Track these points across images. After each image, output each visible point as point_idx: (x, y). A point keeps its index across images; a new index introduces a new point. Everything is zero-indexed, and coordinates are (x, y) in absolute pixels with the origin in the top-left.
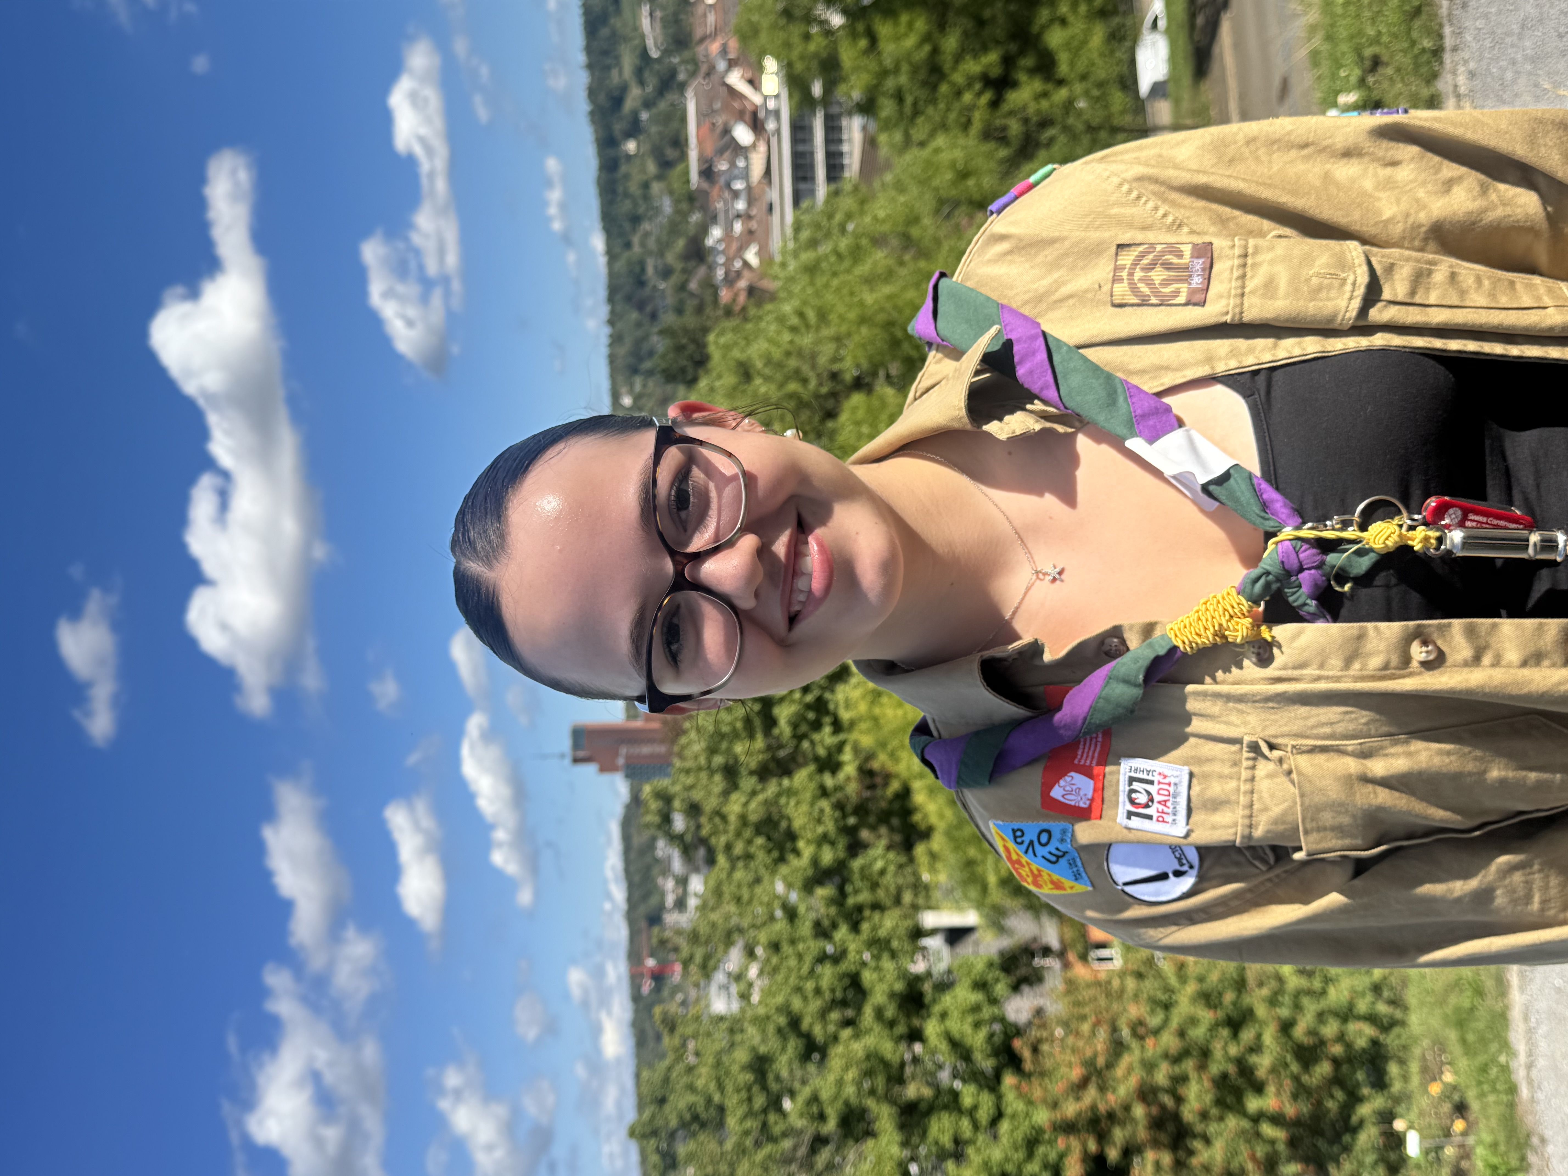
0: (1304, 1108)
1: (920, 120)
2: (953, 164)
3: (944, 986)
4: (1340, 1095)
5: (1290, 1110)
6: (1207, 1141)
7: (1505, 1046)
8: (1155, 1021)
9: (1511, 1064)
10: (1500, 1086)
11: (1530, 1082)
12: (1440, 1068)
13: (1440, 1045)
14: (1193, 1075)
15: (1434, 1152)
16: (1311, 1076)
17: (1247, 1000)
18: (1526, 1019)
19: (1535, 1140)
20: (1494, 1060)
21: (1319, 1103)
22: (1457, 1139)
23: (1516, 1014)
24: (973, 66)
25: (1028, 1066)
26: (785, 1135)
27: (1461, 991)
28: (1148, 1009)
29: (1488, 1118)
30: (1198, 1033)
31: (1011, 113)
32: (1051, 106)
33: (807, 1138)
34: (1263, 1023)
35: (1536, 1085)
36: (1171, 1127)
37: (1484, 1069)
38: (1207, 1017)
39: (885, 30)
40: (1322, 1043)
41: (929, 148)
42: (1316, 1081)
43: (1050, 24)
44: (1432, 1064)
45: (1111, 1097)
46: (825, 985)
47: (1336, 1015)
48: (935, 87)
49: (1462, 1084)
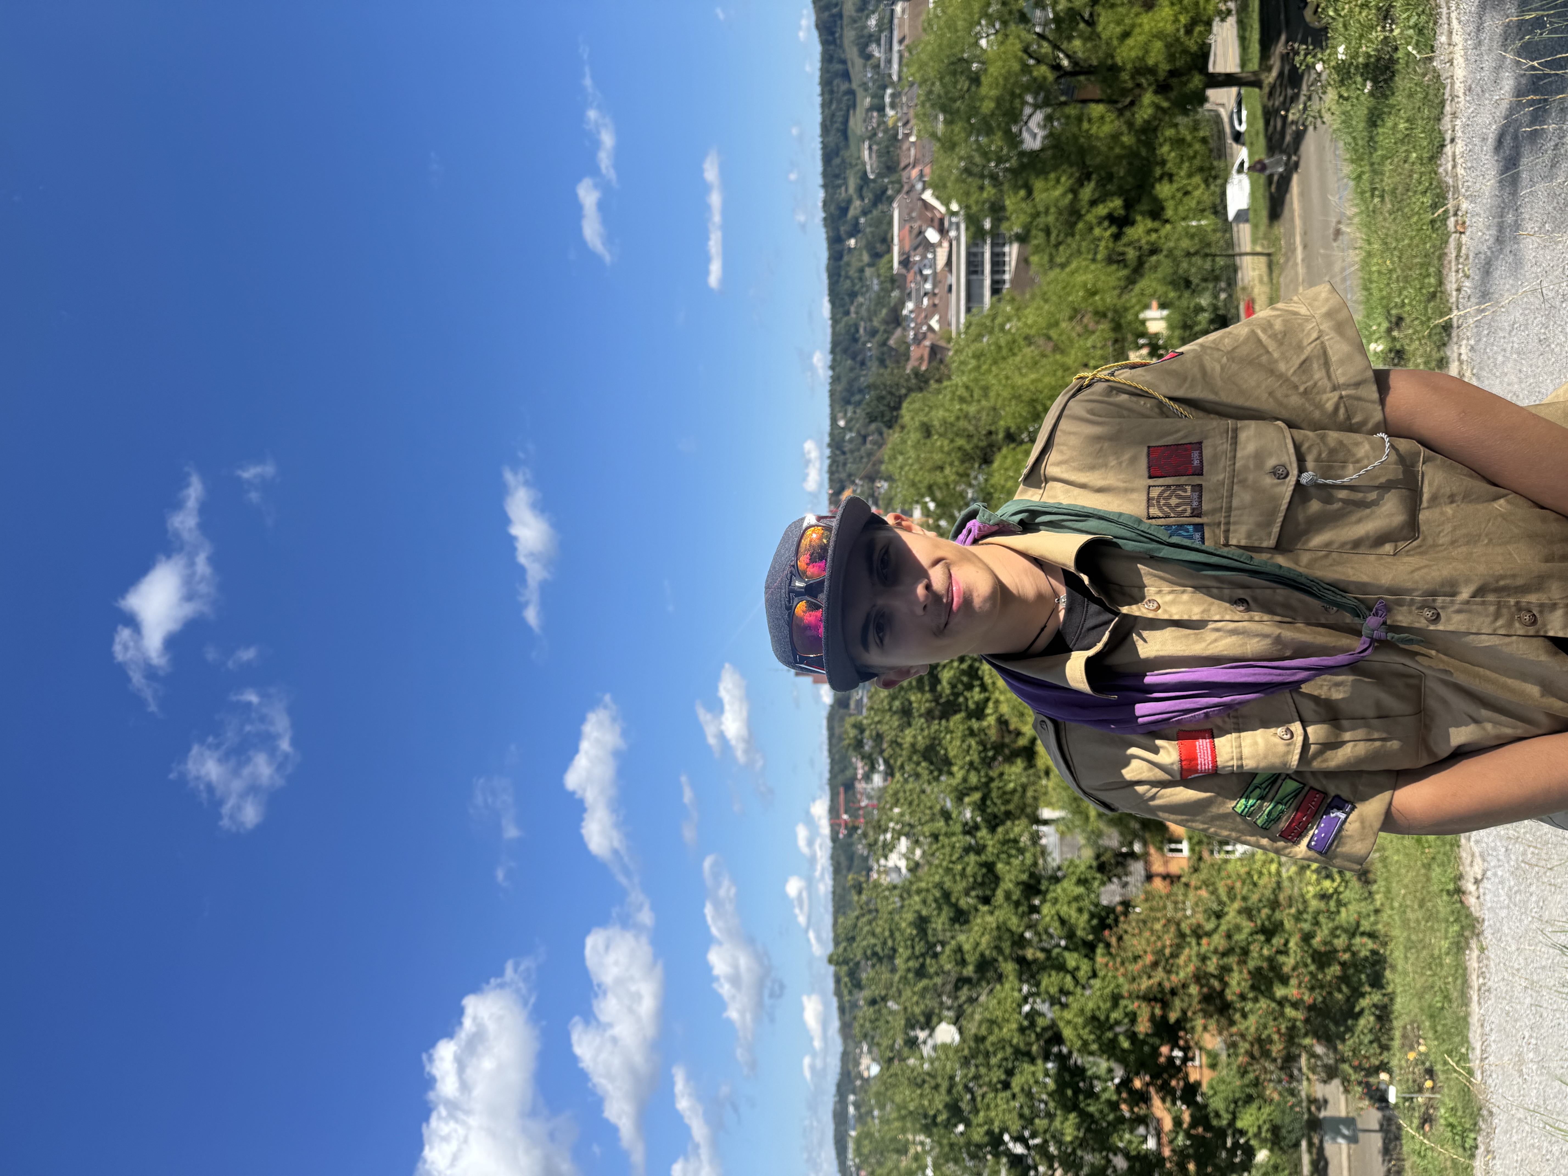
0: (1319, 996)
1: (1061, 248)
3: (1056, 879)
4: (1346, 990)
5: (1307, 998)
6: (1245, 1016)
7: (1465, 1041)
8: (1209, 926)
9: (1469, 1054)
11: (1483, 1070)
12: (1417, 1040)
13: (1417, 1024)
14: (1235, 967)
15: (1407, 1100)
16: (1325, 975)
17: (1278, 916)
18: (1482, 1026)
20: (1456, 1049)
21: (1330, 993)
22: (1428, 1095)
23: (1474, 1020)
24: (1102, 210)
25: (1113, 951)
26: (937, 974)
27: (1435, 995)
29: (1450, 1088)
30: (1241, 937)
31: (1129, 243)
32: (1159, 238)
33: (953, 978)
34: (1290, 933)
35: (1487, 1073)
36: (1218, 1002)
38: (1248, 926)
39: (1038, 184)
40: (1336, 951)
41: (1068, 270)
42: (1329, 978)
43: (1161, 178)
44: (1411, 1035)
45: (1173, 977)
46: (969, 870)
47: (1345, 931)
48: (1072, 225)
49: (1432, 1058)
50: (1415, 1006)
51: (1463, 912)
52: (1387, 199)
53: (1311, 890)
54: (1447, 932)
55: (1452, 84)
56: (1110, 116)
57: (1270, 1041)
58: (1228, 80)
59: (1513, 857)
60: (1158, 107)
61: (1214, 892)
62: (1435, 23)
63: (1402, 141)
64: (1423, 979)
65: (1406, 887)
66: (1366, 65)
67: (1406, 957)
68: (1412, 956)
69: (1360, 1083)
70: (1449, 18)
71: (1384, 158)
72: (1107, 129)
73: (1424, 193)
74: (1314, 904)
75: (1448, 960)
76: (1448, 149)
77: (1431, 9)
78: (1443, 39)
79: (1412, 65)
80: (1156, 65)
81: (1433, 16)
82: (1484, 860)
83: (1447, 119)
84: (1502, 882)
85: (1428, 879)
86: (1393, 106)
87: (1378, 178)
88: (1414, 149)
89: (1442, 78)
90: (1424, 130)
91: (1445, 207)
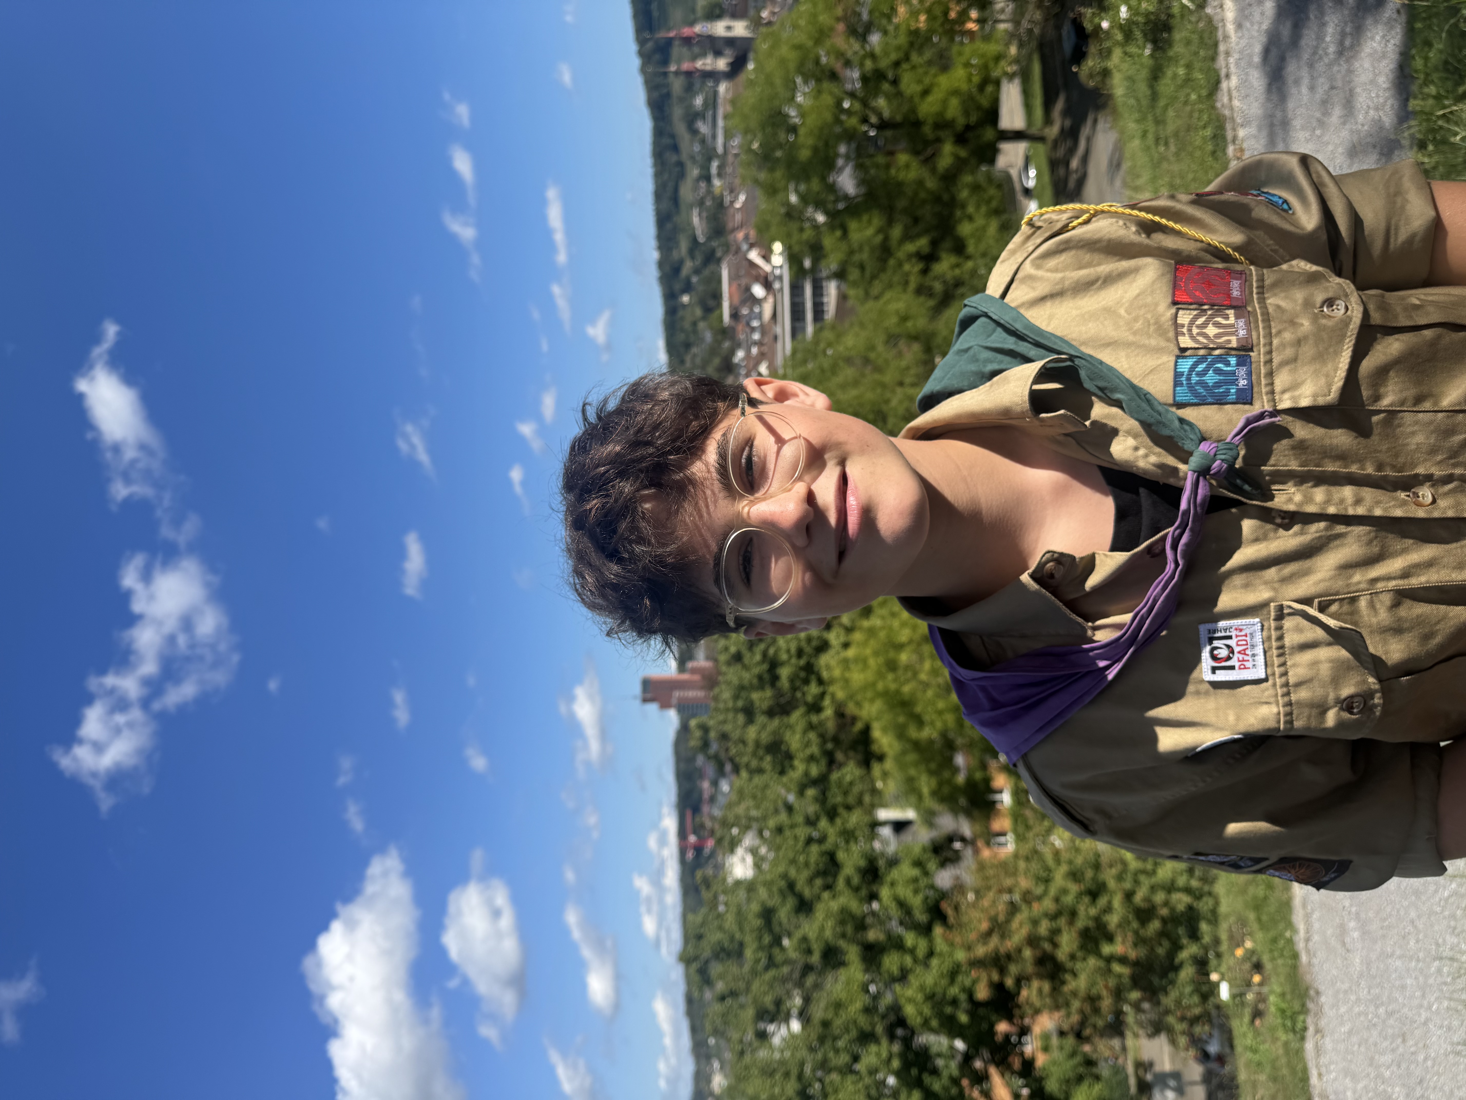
0: (1142, 952)
1: (875, 282)
2: (897, 312)
3: (893, 862)
4: (1166, 944)
5: (1133, 954)
6: (1075, 975)
7: (1290, 925)
8: (1039, 890)
9: (1294, 938)
10: (1286, 953)
11: (1308, 951)
12: (1243, 938)
13: (1243, 922)
14: (1065, 929)
15: (1238, 996)
16: (1146, 930)
17: (1101, 877)
18: (1304, 907)
19: (1312, 993)
20: (1281, 935)
22: (1256, 989)
23: (1296, 903)
24: (911, 247)
25: (951, 923)
26: (784, 963)
27: (1257, 885)
28: (1034, 882)
29: (1278, 976)
30: (1069, 899)
31: (936, 278)
32: (962, 273)
33: (799, 966)
34: (1112, 893)
35: (1312, 953)
36: (1049, 964)
37: (1274, 941)
38: (1074, 888)
39: (853, 225)
40: (1154, 907)
41: (882, 301)
42: (1150, 934)
43: (960, 221)
44: (1237, 935)
45: (1008, 943)
46: (812, 860)
47: (1163, 888)
48: (886, 261)
49: (1258, 950)
50: (1239, 905)
52: (1172, 141)
55: (1224, 26)
56: (915, 164)
57: (1100, 998)
58: (1017, 136)
60: (957, 157)
63: (1182, 87)
66: (1146, 23)
69: (1183, 1033)
71: (1167, 107)
72: (912, 175)
73: (1204, 127)
74: (1134, 865)
76: (1224, 85)
79: (1186, 18)
80: (953, 121)
83: (1221, 58)
86: (1170, 59)
87: (1161, 127)
88: (1193, 90)
89: (1215, 23)
90: (1201, 70)
91: (1224, 138)
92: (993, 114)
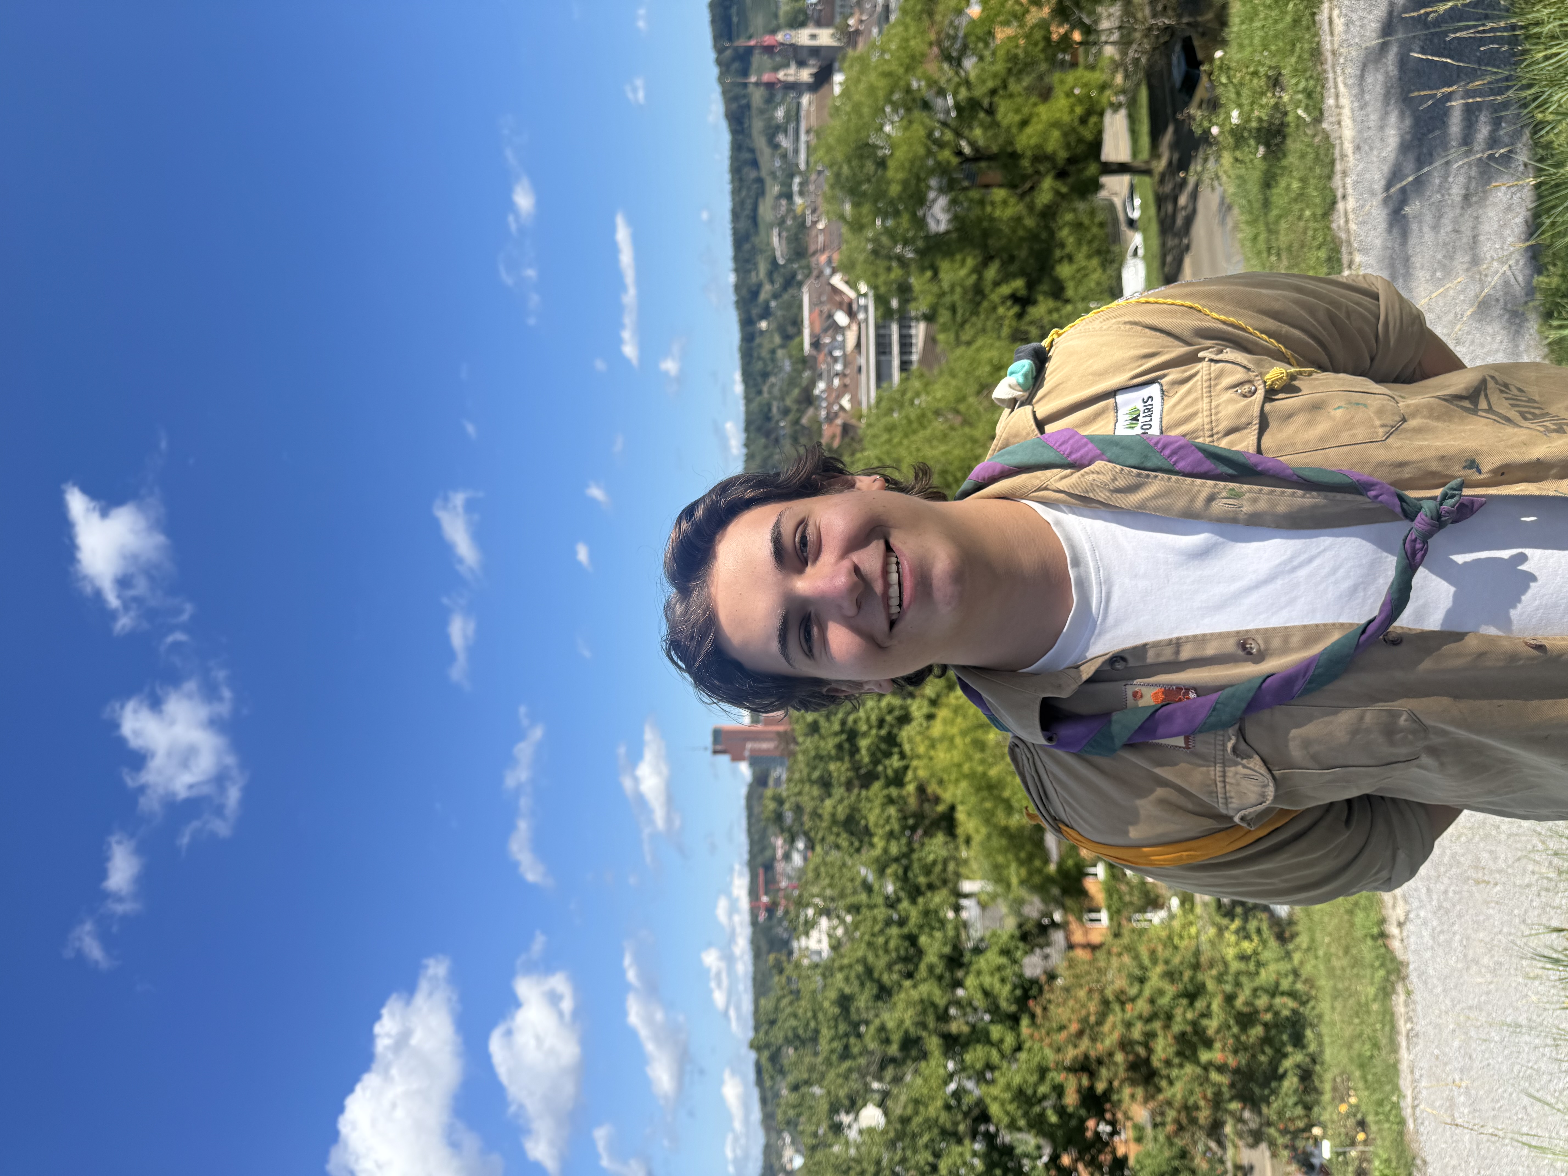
0: (1243, 1059)
1: (967, 326)
2: (990, 360)
3: (978, 951)
4: (1269, 1051)
5: (1232, 1061)
6: (1171, 1083)
7: (1396, 1089)
8: (1133, 991)
9: (1400, 1103)
10: (1392, 1118)
11: (1415, 1119)
12: (1347, 1092)
13: (1347, 1076)
14: (1160, 1032)
15: (1340, 1155)
16: (1248, 1037)
17: (1200, 976)
18: (1412, 1072)
19: (1419, 1162)
20: (1387, 1098)
21: (1254, 1056)
22: (1360, 1147)
23: (1404, 1067)
24: (1005, 290)
25: (1039, 1020)
26: (861, 1054)
27: (1364, 1043)
28: (1128, 982)
29: (1383, 1139)
30: (1164, 1001)
31: (1032, 323)
32: (1061, 317)
33: (877, 1058)
34: (1213, 995)
35: (1420, 1121)
36: (1144, 1070)
37: (1380, 1103)
38: (1171, 990)
39: (944, 265)
40: (1256, 1012)
41: (974, 347)
42: (1251, 1040)
43: (1061, 260)
44: (1341, 1088)
45: (1099, 1046)
46: (892, 944)
47: (1266, 991)
48: (979, 304)
49: (1363, 1108)
50: (1343, 1057)
51: (1388, 956)
52: (1284, 255)
53: (1230, 953)
54: (1372, 978)
55: (1342, 144)
56: (1013, 200)
57: (1197, 1108)
58: (1121, 168)
59: (1435, 897)
60: (1057, 193)
61: (1137, 957)
62: (1323, 87)
63: (1296, 200)
64: (1352, 1027)
65: (1330, 934)
66: (1259, 130)
67: (1333, 1008)
68: (1338, 1005)
69: (1286, 1147)
70: (1336, 83)
71: (1279, 217)
72: (1009, 212)
73: (1319, 248)
74: (1235, 966)
75: (1375, 1007)
76: (1340, 206)
77: (1319, 74)
78: (1331, 102)
79: (1301, 128)
80: (1054, 153)
81: (1321, 80)
82: (1406, 901)
83: (1338, 177)
84: (1425, 923)
85: (1352, 925)
86: (1284, 168)
87: (1273, 237)
88: (1308, 207)
89: (1332, 139)
90: (1316, 189)
91: (1339, 260)
92: (1096, 145)
